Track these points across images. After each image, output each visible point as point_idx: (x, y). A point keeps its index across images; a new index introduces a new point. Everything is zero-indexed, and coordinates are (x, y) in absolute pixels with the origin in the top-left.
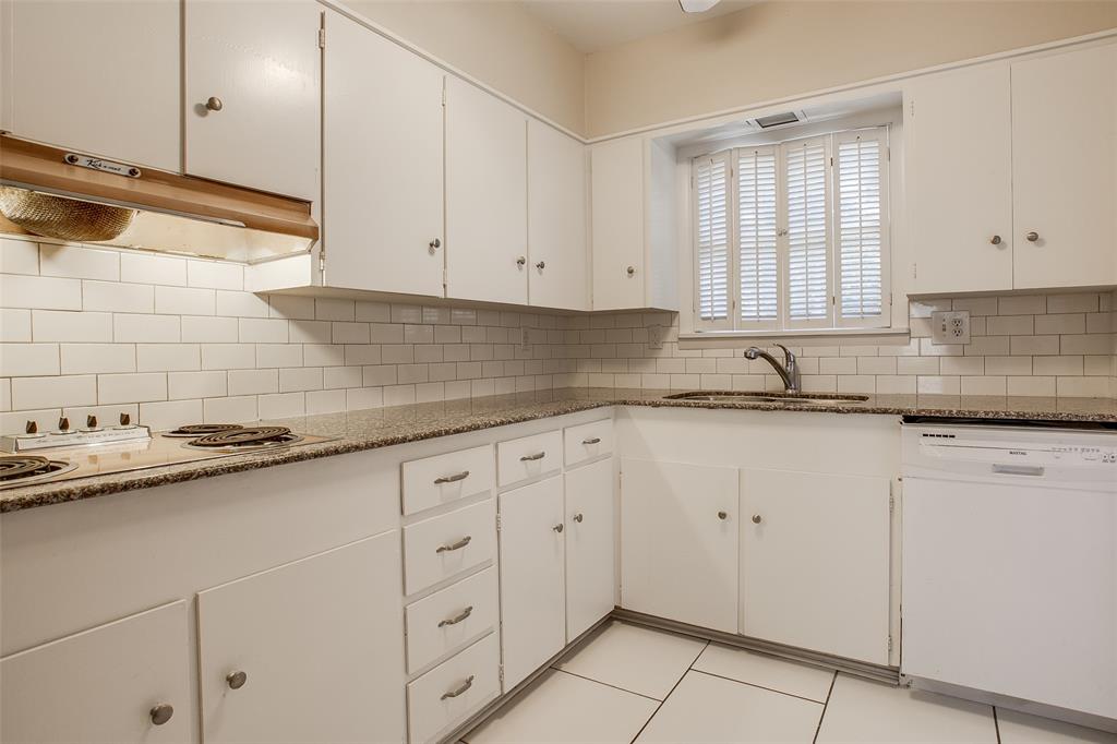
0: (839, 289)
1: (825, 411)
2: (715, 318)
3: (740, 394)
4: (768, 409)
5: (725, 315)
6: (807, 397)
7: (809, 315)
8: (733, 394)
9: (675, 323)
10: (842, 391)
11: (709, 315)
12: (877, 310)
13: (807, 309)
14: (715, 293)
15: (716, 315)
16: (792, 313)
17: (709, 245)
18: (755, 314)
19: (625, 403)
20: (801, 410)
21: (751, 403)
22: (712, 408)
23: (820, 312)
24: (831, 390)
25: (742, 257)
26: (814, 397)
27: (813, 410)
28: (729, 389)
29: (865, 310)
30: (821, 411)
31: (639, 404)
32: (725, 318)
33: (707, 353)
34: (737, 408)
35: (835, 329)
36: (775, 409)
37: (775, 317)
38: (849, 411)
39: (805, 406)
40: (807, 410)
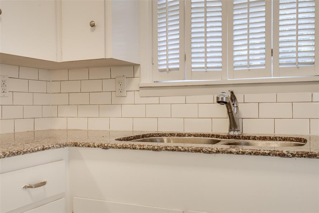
0: (277, 42)
1: (269, 154)
2: (170, 70)
3: (190, 135)
4: (210, 152)
5: (178, 66)
6: (248, 138)
7: (250, 66)
8: (184, 135)
9: (137, 75)
10: (280, 133)
11: (165, 67)
12: (310, 60)
13: (249, 60)
14: (170, 48)
15: (170, 67)
16: (236, 64)
17: (165, 6)
18: (204, 66)
19: (76, 145)
20: (243, 153)
21: (195, 146)
22: (156, 150)
23: (258, 63)
24: (269, 132)
25: (193, 16)
26: (254, 138)
27: (256, 154)
28: (181, 131)
29: (300, 60)
30: (264, 154)
31: (89, 146)
32: (178, 69)
33: (163, 100)
34: (180, 151)
35: (273, 78)
36: (218, 152)
37: (221, 67)
38: (294, 156)
39: (247, 149)
40: (250, 154)
